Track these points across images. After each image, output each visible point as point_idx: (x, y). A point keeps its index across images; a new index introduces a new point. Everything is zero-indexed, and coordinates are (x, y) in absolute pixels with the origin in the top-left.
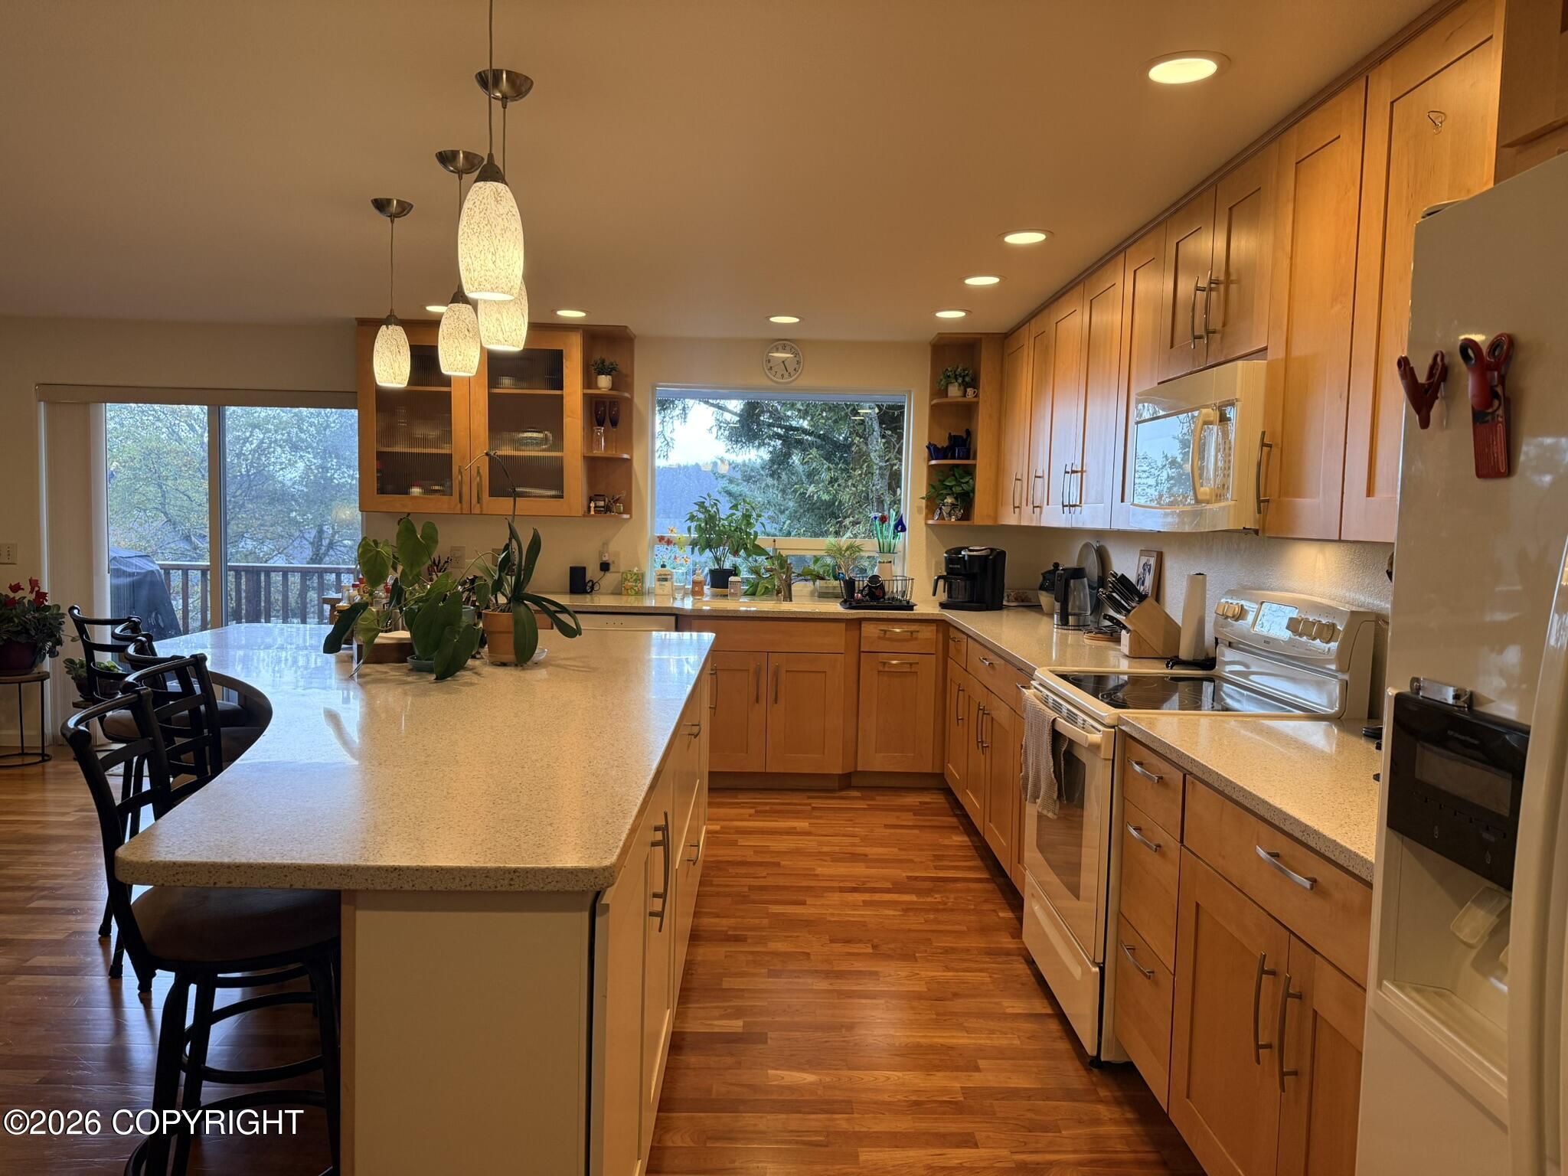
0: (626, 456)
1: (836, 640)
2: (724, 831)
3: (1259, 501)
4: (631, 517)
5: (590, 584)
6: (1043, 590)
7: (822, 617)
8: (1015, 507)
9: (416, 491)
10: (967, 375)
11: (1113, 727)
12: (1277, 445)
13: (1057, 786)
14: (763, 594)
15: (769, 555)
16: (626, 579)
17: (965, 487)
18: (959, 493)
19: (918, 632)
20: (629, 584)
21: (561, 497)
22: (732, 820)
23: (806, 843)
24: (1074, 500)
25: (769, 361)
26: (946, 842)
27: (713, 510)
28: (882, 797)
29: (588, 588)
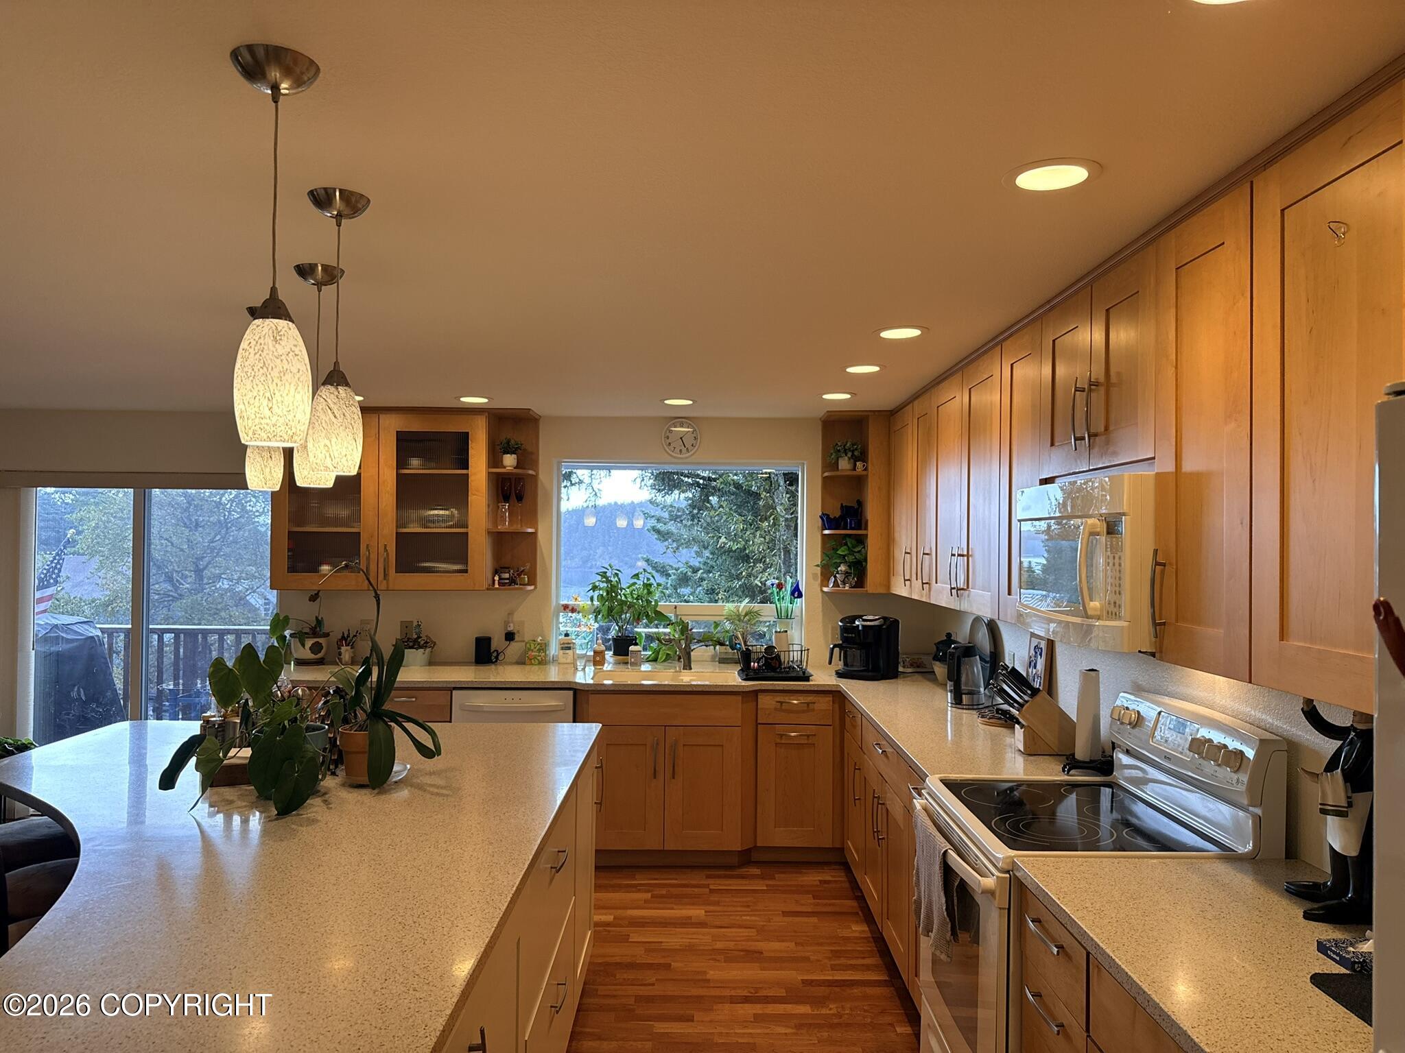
0: (530, 530)
1: (733, 712)
2: (616, 923)
3: (1155, 624)
4: (536, 588)
5: (495, 654)
6: (937, 661)
7: (718, 690)
8: (905, 580)
9: (325, 568)
10: (856, 449)
11: (1008, 872)
12: (1171, 564)
13: (950, 926)
14: (664, 661)
15: (670, 620)
16: (529, 649)
17: (858, 556)
18: (852, 562)
19: (814, 703)
20: (533, 654)
21: (466, 571)
22: (625, 908)
23: (701, 937)
24: (961, 584)
25: (668, 438)
26: (846, 933)
27: (614, 580)
28: (783, 875)
29: (493, 658)
